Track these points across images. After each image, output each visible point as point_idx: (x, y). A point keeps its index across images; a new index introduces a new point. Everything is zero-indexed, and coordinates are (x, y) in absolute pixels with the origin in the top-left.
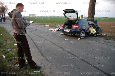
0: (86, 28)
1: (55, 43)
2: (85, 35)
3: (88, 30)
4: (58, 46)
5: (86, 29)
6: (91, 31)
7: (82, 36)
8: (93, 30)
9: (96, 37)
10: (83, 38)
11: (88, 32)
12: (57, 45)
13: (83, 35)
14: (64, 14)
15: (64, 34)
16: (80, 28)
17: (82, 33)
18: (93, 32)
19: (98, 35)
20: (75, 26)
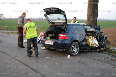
0: (80, 39)
1: (26, 64)
2: (80, 49)
3: (85, 42)
4: (32, 68)
5: (82, 40)
6: (90, 43)
7: (74, 52)
8: (94, 42)
9: (100, 53)
10: (76, 55)
11: (84, 44)
12: (29, 67)
13: (76, 50)
14: (45, 16)
15: (47, 48)
16: (70, 39)
17: (74, 46)
18: (93, 44)
19: (102, 49)
20: (61, 35)
